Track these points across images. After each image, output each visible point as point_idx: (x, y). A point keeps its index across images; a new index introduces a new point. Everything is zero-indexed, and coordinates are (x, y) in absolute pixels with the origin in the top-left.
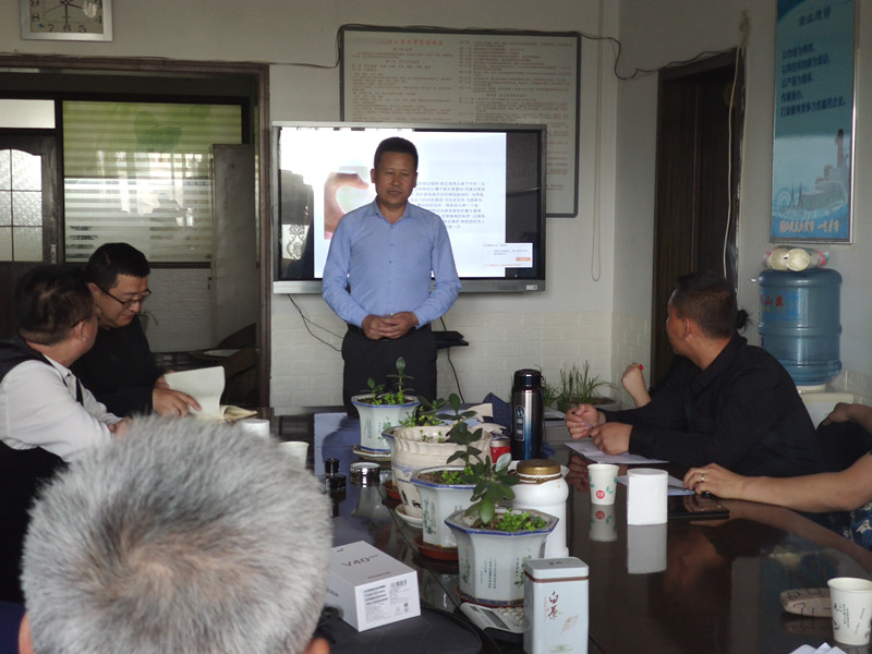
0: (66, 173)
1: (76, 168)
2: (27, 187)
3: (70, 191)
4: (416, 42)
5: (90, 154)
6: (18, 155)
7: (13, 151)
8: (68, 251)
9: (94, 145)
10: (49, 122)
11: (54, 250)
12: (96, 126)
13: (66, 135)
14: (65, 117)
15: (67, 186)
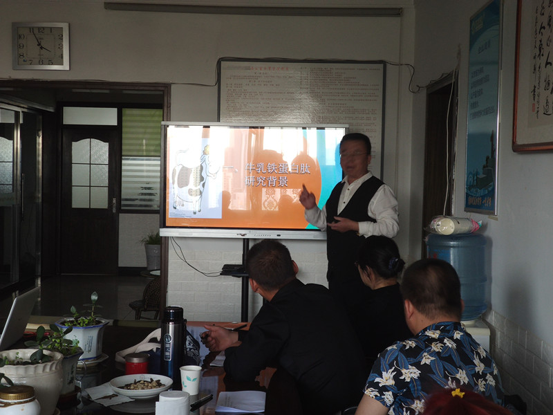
0: (123, 153)
1: (129, 150)
2: (99, 162)
3: (125, 165)
4: (270, 68)
5: (139, 142)
6: (95, 142)
7: (92, 140)
8: (123, 203)
9: (141, 136)
10: (113, 122)
11: (114, 201)
12: (143, 124)
13: (124, 130)
14: (123, 118)
15: (123, 162)
